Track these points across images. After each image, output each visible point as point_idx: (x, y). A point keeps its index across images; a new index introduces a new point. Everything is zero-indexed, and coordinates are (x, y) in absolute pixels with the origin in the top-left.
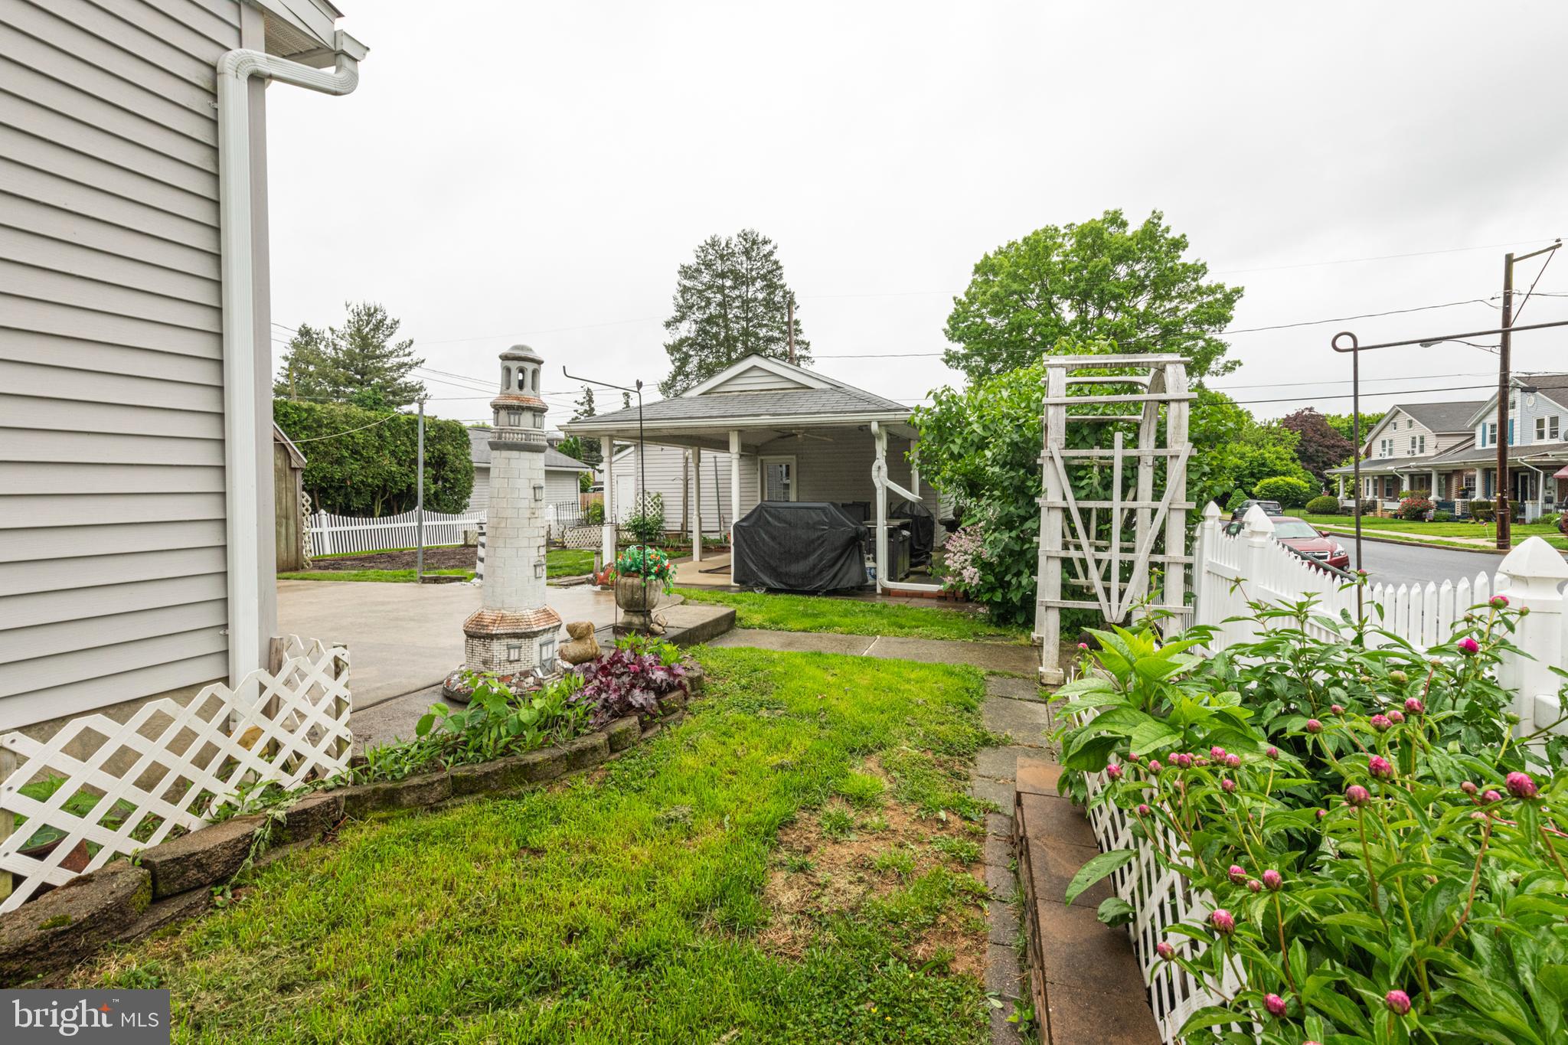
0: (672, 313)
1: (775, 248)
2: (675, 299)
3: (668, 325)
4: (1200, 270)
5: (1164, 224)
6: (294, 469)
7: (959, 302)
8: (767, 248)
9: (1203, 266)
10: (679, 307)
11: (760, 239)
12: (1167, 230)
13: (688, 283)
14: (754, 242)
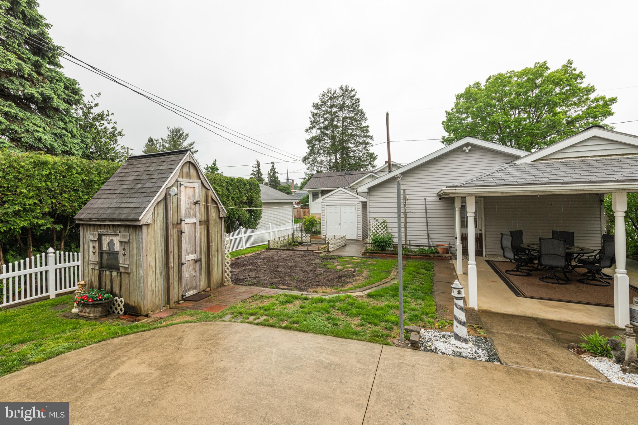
0: (308, 125)
1: (356, 93)
2: (310, 118)
3: (307, 131)
4: (590, 90)
5: (573, 66)
6: (221, 218)
7: (449, 114)
8: (353, 93)
9: (593, 87)
10: (312, 123)
11: (350, 89)
12: (575, 69)
13: (315, 111)
14: (347, 91)
